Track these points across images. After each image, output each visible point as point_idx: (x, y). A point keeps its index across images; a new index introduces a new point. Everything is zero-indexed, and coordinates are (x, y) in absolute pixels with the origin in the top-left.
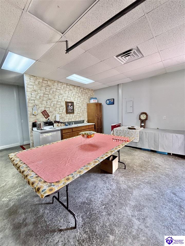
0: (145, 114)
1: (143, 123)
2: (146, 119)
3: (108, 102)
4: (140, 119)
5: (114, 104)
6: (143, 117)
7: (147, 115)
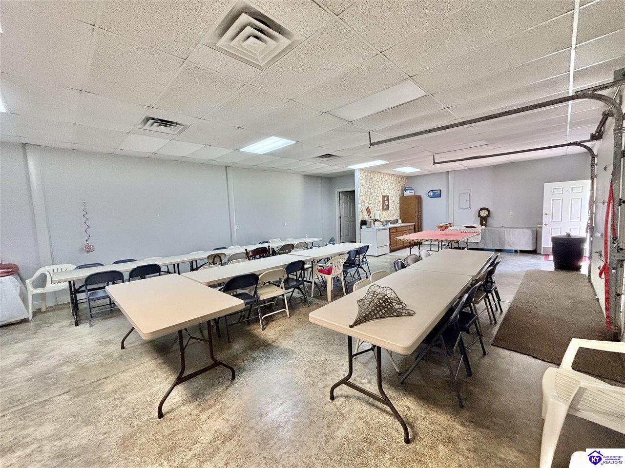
0: (486, 209)
1: (484, 221)
2: (488, 216)
3: (431, 194)
4: (479, 216)
5: (440, 196)
6: (484, 214)
7: (489, 211)
